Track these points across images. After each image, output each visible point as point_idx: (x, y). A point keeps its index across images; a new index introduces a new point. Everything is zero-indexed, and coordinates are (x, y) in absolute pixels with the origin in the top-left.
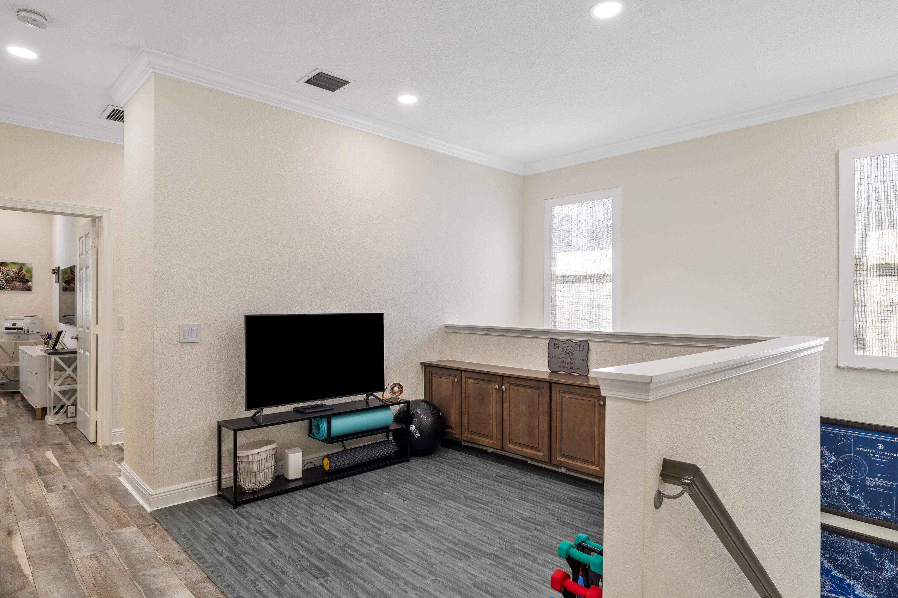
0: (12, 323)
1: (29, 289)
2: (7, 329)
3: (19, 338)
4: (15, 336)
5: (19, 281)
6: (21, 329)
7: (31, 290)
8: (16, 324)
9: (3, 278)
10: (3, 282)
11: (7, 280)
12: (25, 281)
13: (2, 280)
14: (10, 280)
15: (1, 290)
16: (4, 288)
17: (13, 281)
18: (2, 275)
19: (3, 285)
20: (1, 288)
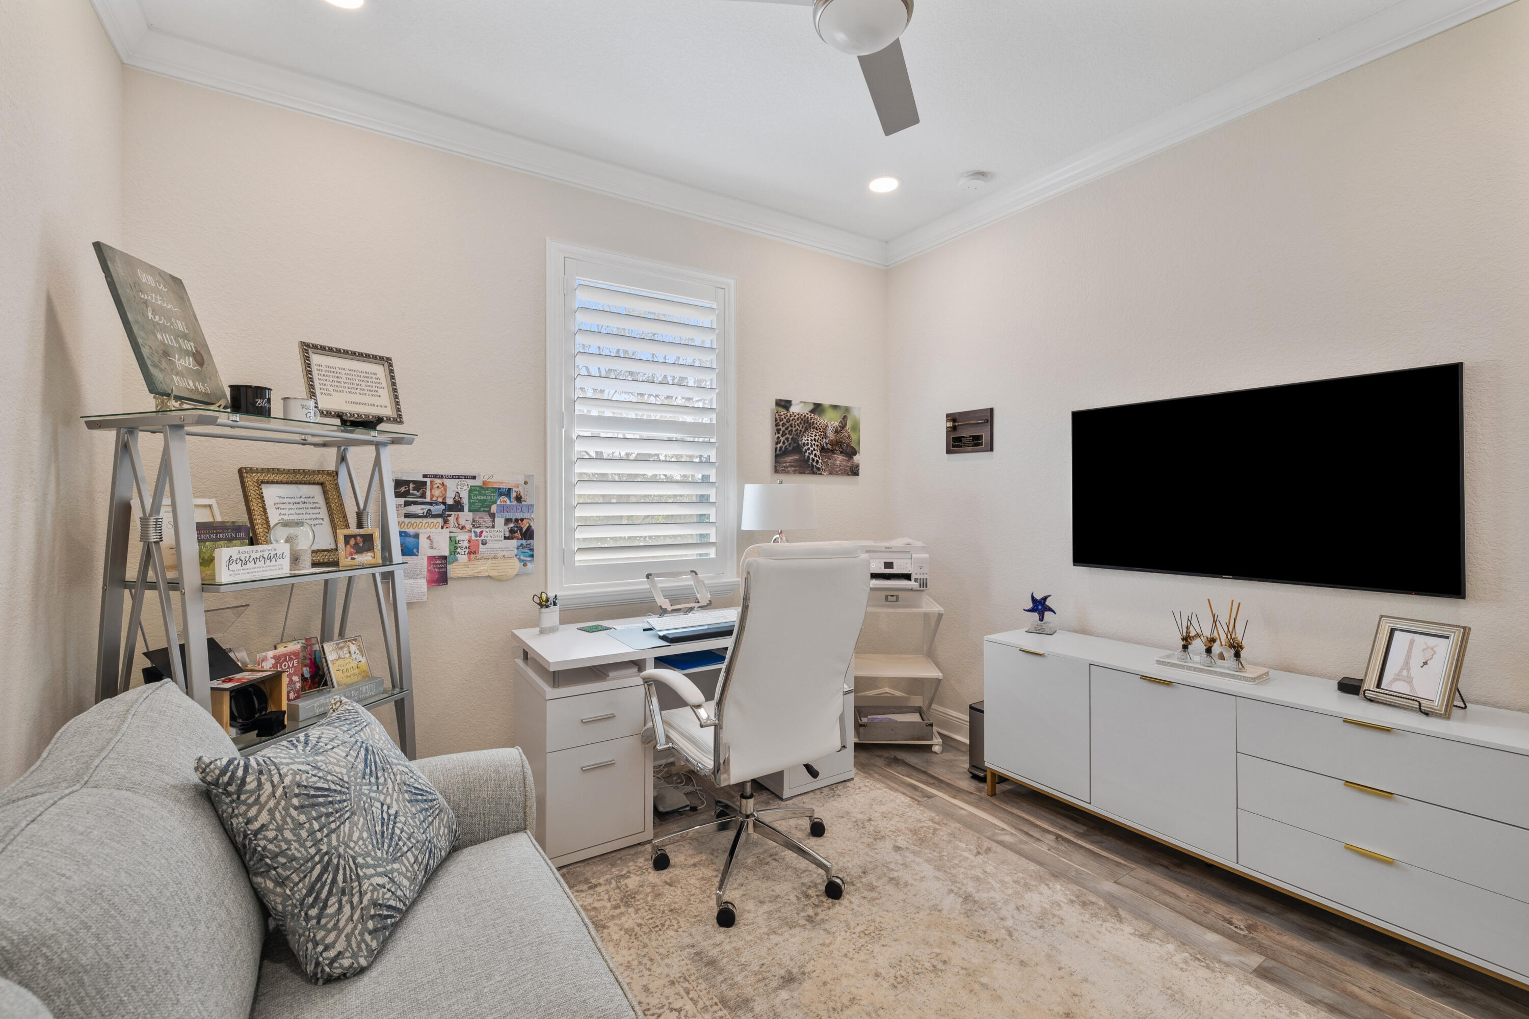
0: (882, 562)
1: (854, 471)
2: (874, 576)
3: (897, 600)
4: (887, 597)
5: (841, 452)
6: (907, 577)
7: (858, 475)
8: (892, 563)
9: (816, 443)
10: (818, 453)
11: (823, 450)
12: (851, 452)
13: (816, 448)
14: (828, 449)
15: (814, 473)
16: (819, 469)
17: (833, 451)
18: (816, 436)
19: (817, 462)
20: (815, 469)
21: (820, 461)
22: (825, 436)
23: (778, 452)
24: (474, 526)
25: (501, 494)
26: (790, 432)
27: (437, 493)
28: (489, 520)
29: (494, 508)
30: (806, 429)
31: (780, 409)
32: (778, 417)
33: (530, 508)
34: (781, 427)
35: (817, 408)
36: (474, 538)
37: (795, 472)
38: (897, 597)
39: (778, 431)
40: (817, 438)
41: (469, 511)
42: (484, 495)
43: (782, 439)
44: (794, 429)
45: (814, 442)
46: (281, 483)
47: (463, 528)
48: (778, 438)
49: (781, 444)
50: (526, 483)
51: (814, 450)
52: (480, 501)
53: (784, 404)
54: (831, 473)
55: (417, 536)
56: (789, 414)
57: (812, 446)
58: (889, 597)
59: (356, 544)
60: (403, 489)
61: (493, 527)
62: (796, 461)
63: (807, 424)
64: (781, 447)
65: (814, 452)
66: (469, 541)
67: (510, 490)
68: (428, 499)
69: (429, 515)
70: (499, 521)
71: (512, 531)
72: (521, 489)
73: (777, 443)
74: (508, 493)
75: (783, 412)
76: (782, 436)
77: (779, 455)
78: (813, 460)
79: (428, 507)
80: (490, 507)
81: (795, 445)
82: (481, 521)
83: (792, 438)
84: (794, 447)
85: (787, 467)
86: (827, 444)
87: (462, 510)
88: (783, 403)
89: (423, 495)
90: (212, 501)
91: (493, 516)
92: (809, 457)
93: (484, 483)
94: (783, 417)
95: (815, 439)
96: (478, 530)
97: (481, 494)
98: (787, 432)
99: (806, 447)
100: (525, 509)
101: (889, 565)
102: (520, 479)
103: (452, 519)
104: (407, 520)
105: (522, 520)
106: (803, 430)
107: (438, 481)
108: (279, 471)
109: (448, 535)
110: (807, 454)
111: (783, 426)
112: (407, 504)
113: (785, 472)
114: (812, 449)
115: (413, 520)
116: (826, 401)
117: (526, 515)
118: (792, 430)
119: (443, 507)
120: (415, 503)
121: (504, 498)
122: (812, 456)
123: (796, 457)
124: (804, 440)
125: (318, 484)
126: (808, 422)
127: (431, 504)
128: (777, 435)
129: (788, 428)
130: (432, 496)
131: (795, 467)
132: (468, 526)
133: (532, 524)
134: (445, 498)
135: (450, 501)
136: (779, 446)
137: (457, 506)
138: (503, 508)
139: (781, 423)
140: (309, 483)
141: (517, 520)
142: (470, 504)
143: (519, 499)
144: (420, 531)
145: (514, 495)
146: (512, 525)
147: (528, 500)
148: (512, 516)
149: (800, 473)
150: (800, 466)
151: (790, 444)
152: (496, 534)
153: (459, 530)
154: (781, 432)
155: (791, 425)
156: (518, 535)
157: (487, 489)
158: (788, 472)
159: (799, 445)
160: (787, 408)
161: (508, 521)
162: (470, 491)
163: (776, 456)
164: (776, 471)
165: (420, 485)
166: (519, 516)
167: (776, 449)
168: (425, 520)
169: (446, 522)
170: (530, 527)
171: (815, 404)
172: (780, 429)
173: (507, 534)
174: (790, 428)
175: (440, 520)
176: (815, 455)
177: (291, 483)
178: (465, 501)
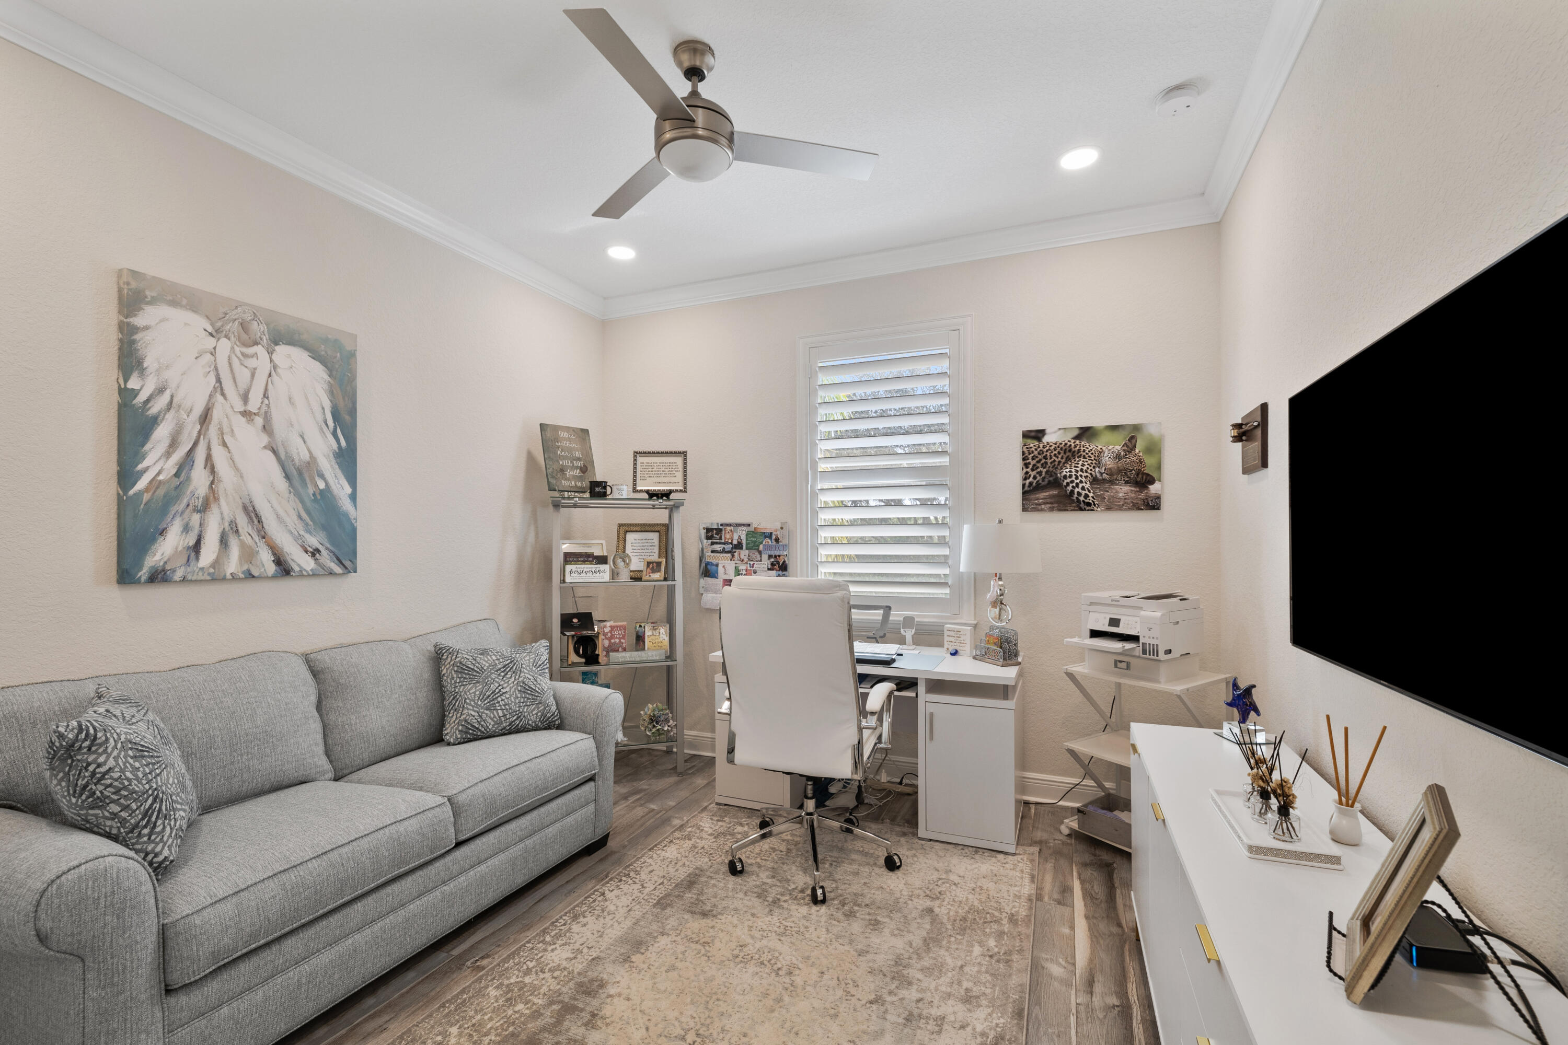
0: (1109, 617)
1: (1153, 504)
2: (1095, 634)
3: (1128, 667)
4: (1116, 661)
5: (1126, 482)
6: (1134, 639)
7: (1158, 509)
8: (1119, 620)
9: (1085, 474)
10: (1087, 486)
11: (1095, 481)
12: (1143, 480)
13: (1084, 480)
14: (1104, 479)
15: (1081, 509)
16: (1089, 504)
17: (1112, 482)
18: (1083, 465)
19: (1086, 496)
20: (1082, 505)
21: (1091, 495)
22: (1099, 464)
23: (1026, 488)
24: (749, 560)
25: (766, 537)
26: (1044, 466)
27: (728, 536)
28: (758, 555)
29: (761, 547)
30: (1068, 459)
31: (1029, 441)
32: (1025, 450)
33: (785, 547)
34: (1030, 460)
35: (1085, 433)
36: (749, 568)
37: (1051, 509)
38: (1128, 664)
39: (1026, 465)
40: (1085, 468)
41: (747, 549)
42: (755, 537)
43: (1033, 474)
44: (1049, 461)
45: (1080, 473)
46: (637, 531)
47: (743, 561)
48: (1027, 473)
49: (1031, 479)
50: (782, 528)
51: (1081, 482)
52: (753, 542)
53: (1038, 435)
54: (1109, 509)
55: (717, 565)
56: (1041, 445)
57: (1077, 478)
58: (1118, 663)
59: (653, 567)
60: (710, 534)
61: (761, 561)
62: (1051, 497)
63: (1068, 454)
64: (1031, 484)
65: (1081, 485)
66: (746, 570)
67: (771, 533)
68: (723, 541)
69: (724, 551)
70: (765, 557)
71: (772, 564)
72: (778, 533)
73: (1025, 479)
74: (770, 536)
75: (1033, 444)
76: (1032, 470)
77: (1029, 492)
78: (1079, 494)
79: (723, 546)
80: (759, 546)
81: (1051, 479)
82: (753, 556)
83: (1047, 472)
84: (1049, 482)
85: (1040, 504)
86: (1101, 474)
87: (742, 548)
88: (1033, 434)
89: (721, 538)
90: (603, 542)
91: (760, 552)
92: (1072, 492)
93: (755, 528)
94: (1033, 449)
95: (1082, 470)
96: (752, 563)
97: (753, 537)
98: (1039, 465)
99: (1069, 480)
100: (781, 548)
101: (1114, 622)
102: (778, 525)
103: (736, 554)
104: (712, 554)
105: (779, 556)
106: (1063, 461)
107: (728, 528)
108: (636, 525)
109: (734, 565)
110: (1070, 488)
111: (1033, 459)
112: (712, 544)
113: (1037, 509)
114: (1078, 481)
115: (715, 555)
116: (1097, 422)
117: (781, 553)
118: (1046, 463)
119: (731, 546)
120: (717, 543)
121: (767, 540)
122: (1076, 490)
123: (1053, 492)
124: (1065, 472)
125: (656, 531)
126: (1070, 451)
127: (724, 544)
128: (1025, 470)
129: (1040, 460)
130: (725, 538)
131: (1051, 503)
132: (746, 560)
133: (786, 560)
134: (732, 540)
135: (735, 542)
136: (1027, 482)
137: (739, 546)
138: (768, 547)
139: (1030, 456)
140: (652, 531)
141: (776, 556)
142: (747, 544)
143: (777, 540)
144: (720, 562)
145: (774, 537)
146: (772, 560)
147: (784, 541)
148: (772, 553)
149: (1060, 510)
150: (1058, 502)
151: (1043, 479)
152: (763, 566)
153: (740, 562)
154: (1031, 466)
155: (1045, 457)
156: (777, 567)
157: (757, 533)
158: (1042, 510)
159: (1056, 479)
160: (1039, 439)
161: (770, 557)
162: (747, 535)
163: (1025, 493)
164: (1025, 509)
165: (719, 531)
166: (777, 553)
167: (1024, 485)
168: (722, 555)
169: (733, 556)
170: (784, 561)
171: (1081, 428)
172: (1029, 463)
173: (770, 567)
174: (1043, 461)
175: (729, 555)
176: (1083, 488)
177: (641, 531)
178: (744, 542)
